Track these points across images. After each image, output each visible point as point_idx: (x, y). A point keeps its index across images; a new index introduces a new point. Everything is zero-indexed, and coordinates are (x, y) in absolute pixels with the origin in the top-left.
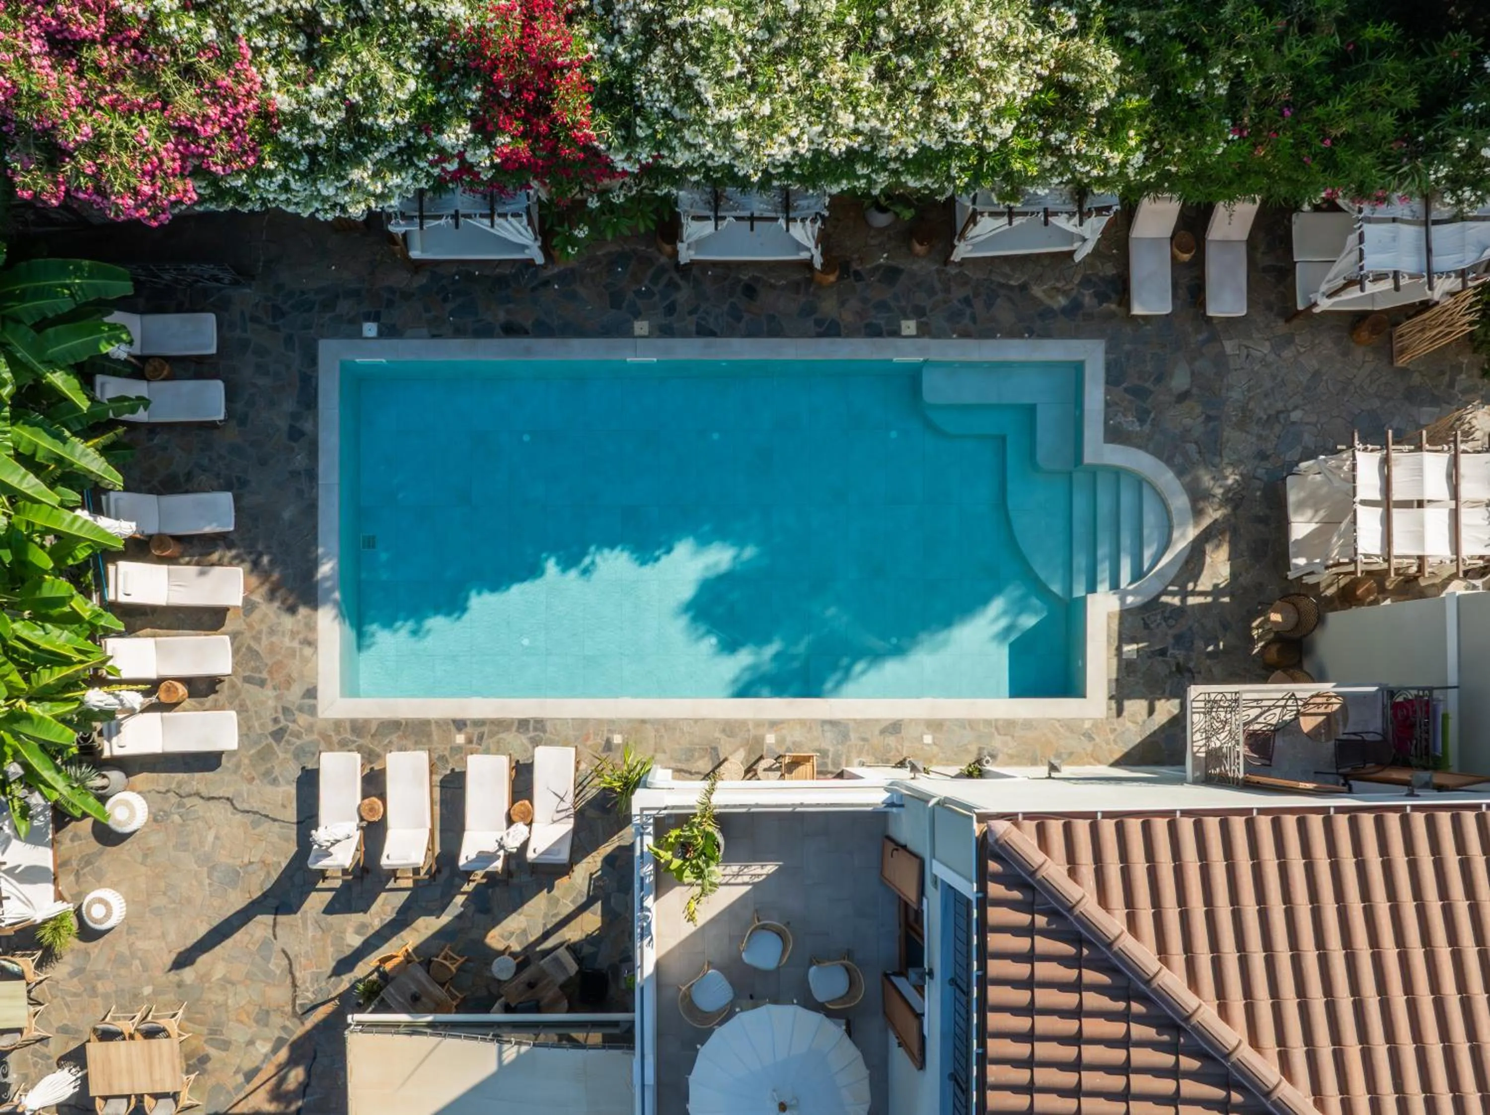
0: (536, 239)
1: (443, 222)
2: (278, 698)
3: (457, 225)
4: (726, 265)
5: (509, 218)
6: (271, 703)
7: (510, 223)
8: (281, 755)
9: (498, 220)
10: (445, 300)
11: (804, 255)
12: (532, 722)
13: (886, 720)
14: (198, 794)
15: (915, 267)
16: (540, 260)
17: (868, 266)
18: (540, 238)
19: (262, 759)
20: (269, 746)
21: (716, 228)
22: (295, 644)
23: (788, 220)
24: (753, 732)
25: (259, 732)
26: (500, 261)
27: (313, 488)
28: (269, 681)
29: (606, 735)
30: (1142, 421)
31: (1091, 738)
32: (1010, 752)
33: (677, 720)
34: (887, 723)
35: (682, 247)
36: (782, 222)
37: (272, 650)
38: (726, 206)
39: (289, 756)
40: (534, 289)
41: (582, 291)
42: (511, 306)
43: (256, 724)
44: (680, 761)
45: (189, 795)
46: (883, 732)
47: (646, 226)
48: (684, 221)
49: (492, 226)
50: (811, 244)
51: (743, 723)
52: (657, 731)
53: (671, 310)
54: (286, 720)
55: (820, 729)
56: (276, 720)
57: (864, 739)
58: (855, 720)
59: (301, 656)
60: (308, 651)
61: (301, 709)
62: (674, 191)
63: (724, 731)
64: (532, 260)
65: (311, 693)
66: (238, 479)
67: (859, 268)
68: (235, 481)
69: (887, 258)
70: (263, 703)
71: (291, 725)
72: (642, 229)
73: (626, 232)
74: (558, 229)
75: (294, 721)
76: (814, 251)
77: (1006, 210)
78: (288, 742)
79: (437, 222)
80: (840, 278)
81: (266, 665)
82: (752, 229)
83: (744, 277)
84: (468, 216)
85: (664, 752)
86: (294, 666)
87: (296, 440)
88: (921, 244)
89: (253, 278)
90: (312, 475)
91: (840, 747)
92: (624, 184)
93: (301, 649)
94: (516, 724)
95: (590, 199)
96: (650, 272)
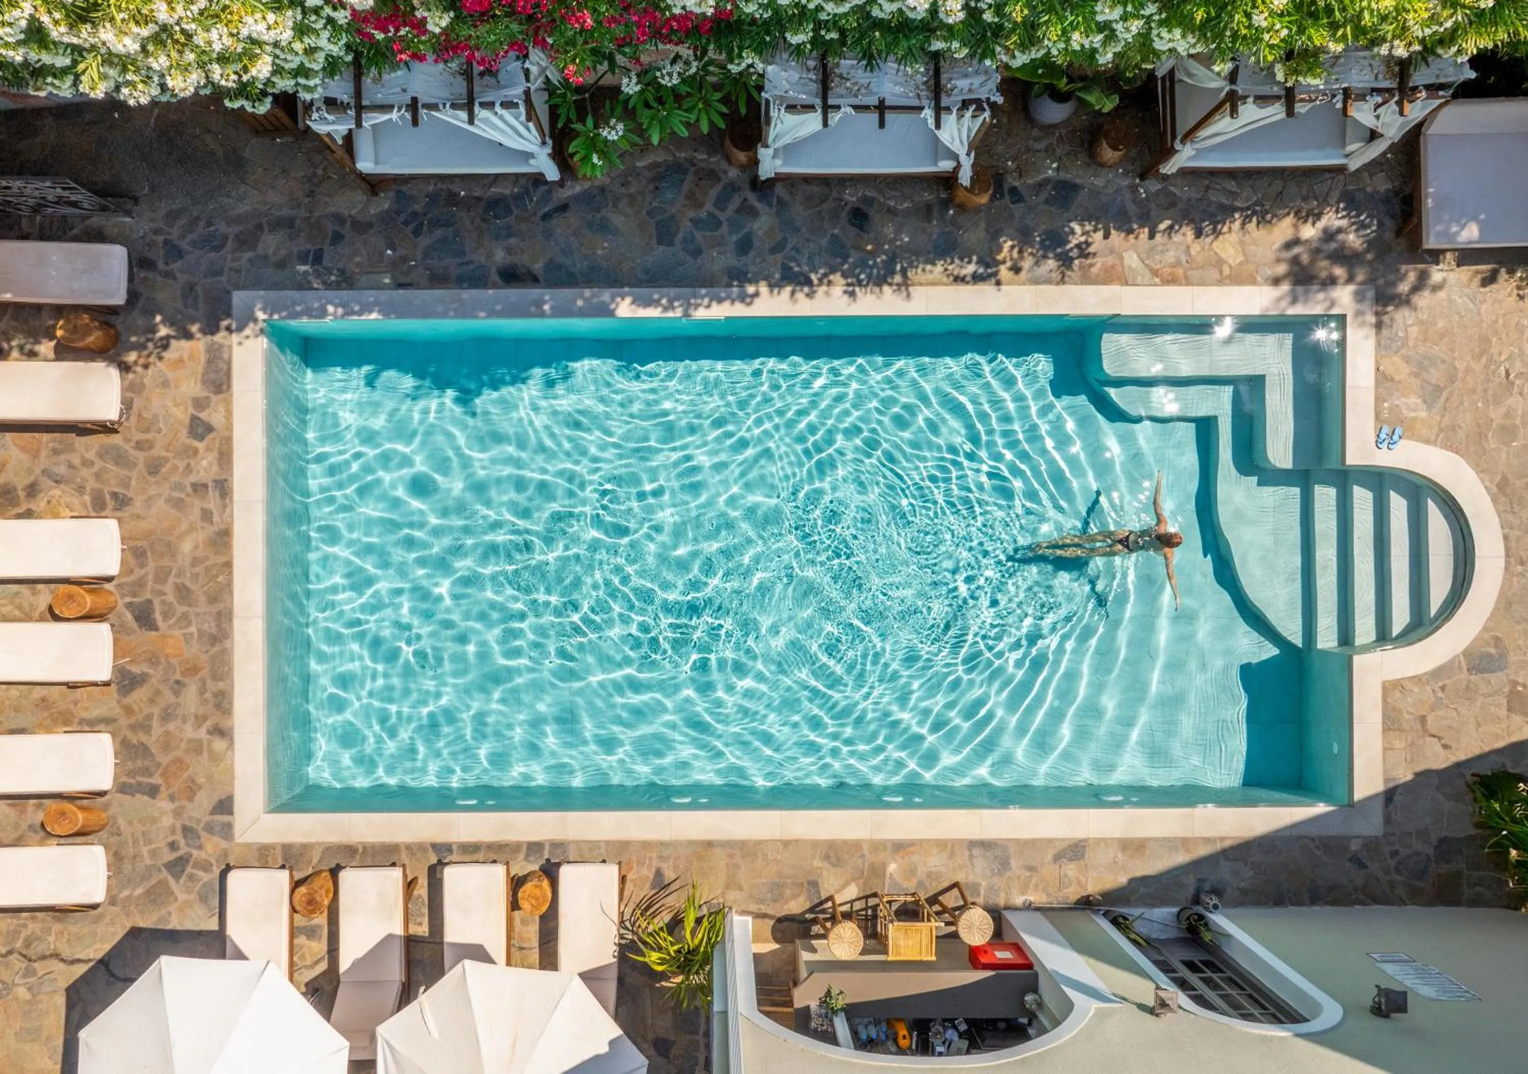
0: (544, 143)
1: (394, 115)
2: (177, 813)
3: (415, 122)
4: (825, 180)
5: (498, 108)
6: (167, 821)
7: (501, 118)
8: (182, 897)
9: (482, 114)
10: (417, 232)
11: (946, 165)
12: (547, 847)
13: (1063, 840)
14: (56, 956)
15: (1099, 182)
16: (552, 173)
17: (1030, 182)
18: (549, 142)
19: (154, 902)
20: (162, 883)
21: (825, 124)
22: (202, 734)
23: (939, 110)
24: (870, 858)
25: (148, 862)
26: (497, 176)
27: (225, 506)
28: (163, 788)
29: (655, 863)
30: (1429, 404)
31: (1361, 865)
32: (1242, 885)
33: (758, 843)
34: (1067, 843)
35: (764, 154)
36: (928, 114)
37: (167, 744)
38: (841, 90)
39: (193, 896)
40: (546, 217)
41: (617, 220)
42: (513, 241)
43: (145, 851)
44: (762, 901)
45: (43, 958)
46: (1057, 858)
47: (712, 123)
48: (774, 113)
49: (471, 121)
50: (962, 151)
51: (855, 846)
52: (731, 856)
53: (745, 246)
54: (188, 845)
55: (967, 853)
56: (173, 846)
57: (1031, 869)
58: (1017, 841)
59: (211, 752)
60: (219, 745)
61: (209, 829)
62: (760, 66)
63: (827, 857)
64: (541, 175)
65: (225, 806)
66: (115, 495)
67: (1017, 184)
68: (108, 497)
69: (1058, 168)
70: (154, 820)
71: (195, 853)
72: (705, 128)
73: (684, 132)
74: (578, 126)
75: (200, 847)
76: (963, 159)
77: (1283, 93)
78: (191, 878)
79: (385, 117)
80: (993, 199)
81: (159, 765)
82: (882, 124)
83: (851, 196)
84: (433, 107)
85: (741, 888)
86: (199, 768)
87: (201, 438)
88: (1115, 148)
89: (136, 200)
90: (224, 488)
91: (996, 879)
92: (677, 57)
93: (210, 742)
94: (524, 849)
95: (625, 81)
96: (714, 193)
